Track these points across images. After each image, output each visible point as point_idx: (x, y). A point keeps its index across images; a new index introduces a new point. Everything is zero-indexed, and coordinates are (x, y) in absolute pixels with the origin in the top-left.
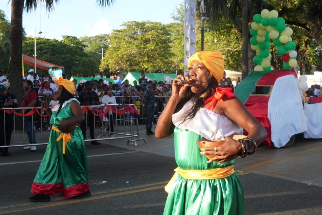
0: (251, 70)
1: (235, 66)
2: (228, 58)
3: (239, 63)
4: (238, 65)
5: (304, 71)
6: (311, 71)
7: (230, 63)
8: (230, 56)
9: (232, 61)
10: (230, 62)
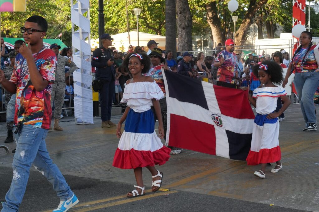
0: (181, 31)
1: (157, 27)
2: (145, 14)
3: (163, 21)
4: (161, 24)
5: (265, 33)
6: (276, 33)
7: (148, 22)
8: (148, 10)
9: (151, 18)
10: (148, 19)
